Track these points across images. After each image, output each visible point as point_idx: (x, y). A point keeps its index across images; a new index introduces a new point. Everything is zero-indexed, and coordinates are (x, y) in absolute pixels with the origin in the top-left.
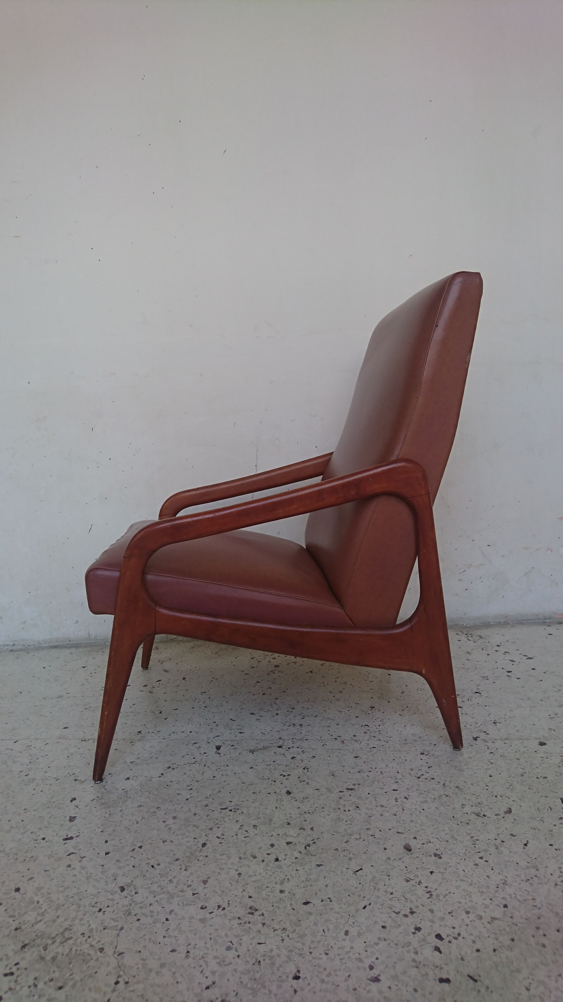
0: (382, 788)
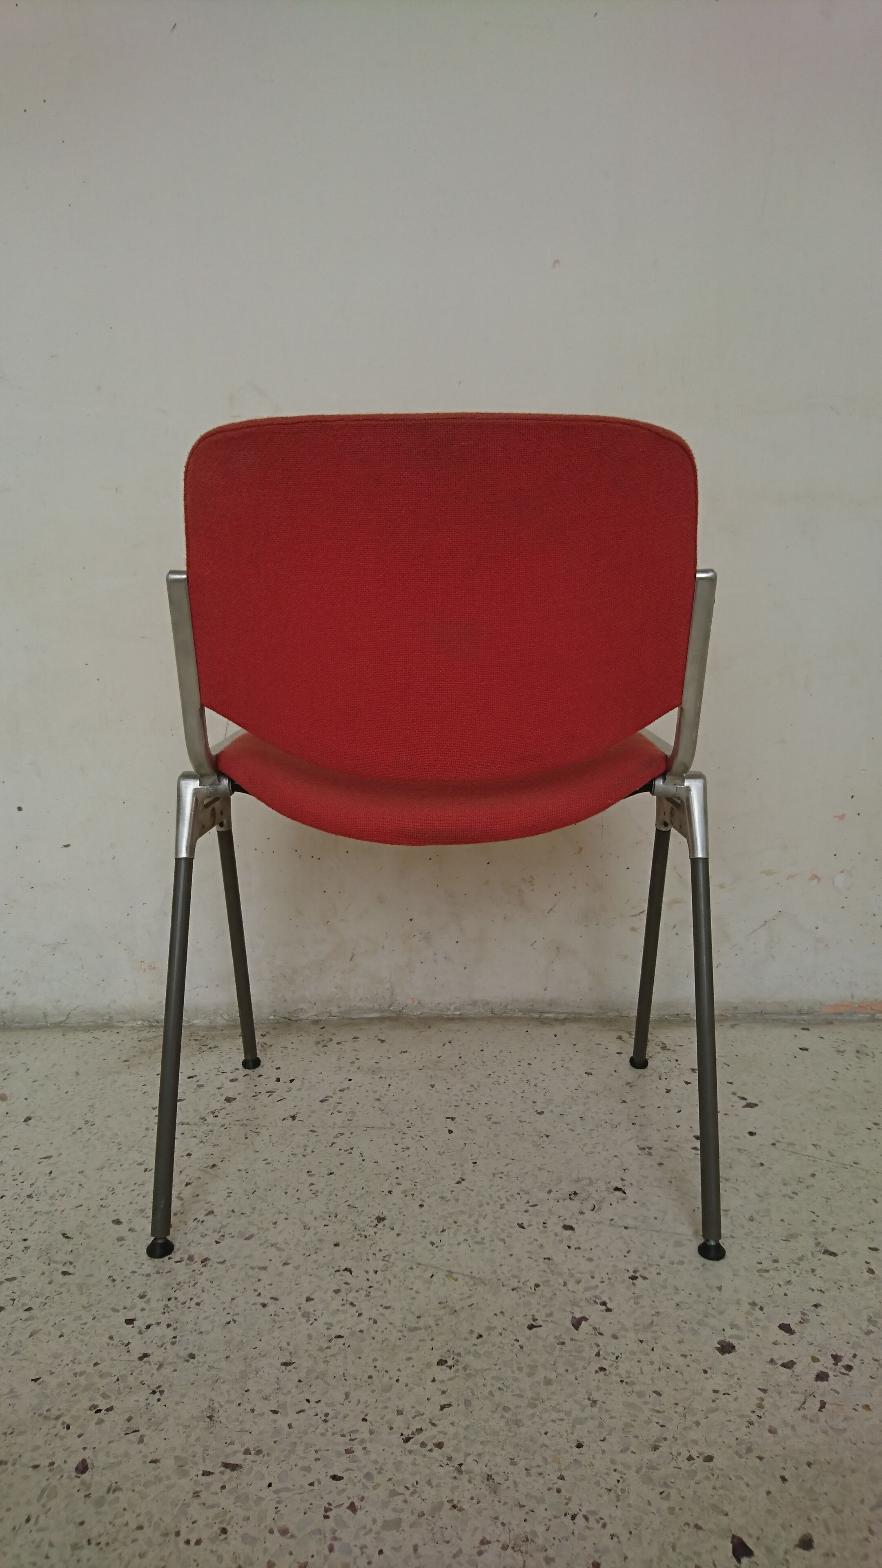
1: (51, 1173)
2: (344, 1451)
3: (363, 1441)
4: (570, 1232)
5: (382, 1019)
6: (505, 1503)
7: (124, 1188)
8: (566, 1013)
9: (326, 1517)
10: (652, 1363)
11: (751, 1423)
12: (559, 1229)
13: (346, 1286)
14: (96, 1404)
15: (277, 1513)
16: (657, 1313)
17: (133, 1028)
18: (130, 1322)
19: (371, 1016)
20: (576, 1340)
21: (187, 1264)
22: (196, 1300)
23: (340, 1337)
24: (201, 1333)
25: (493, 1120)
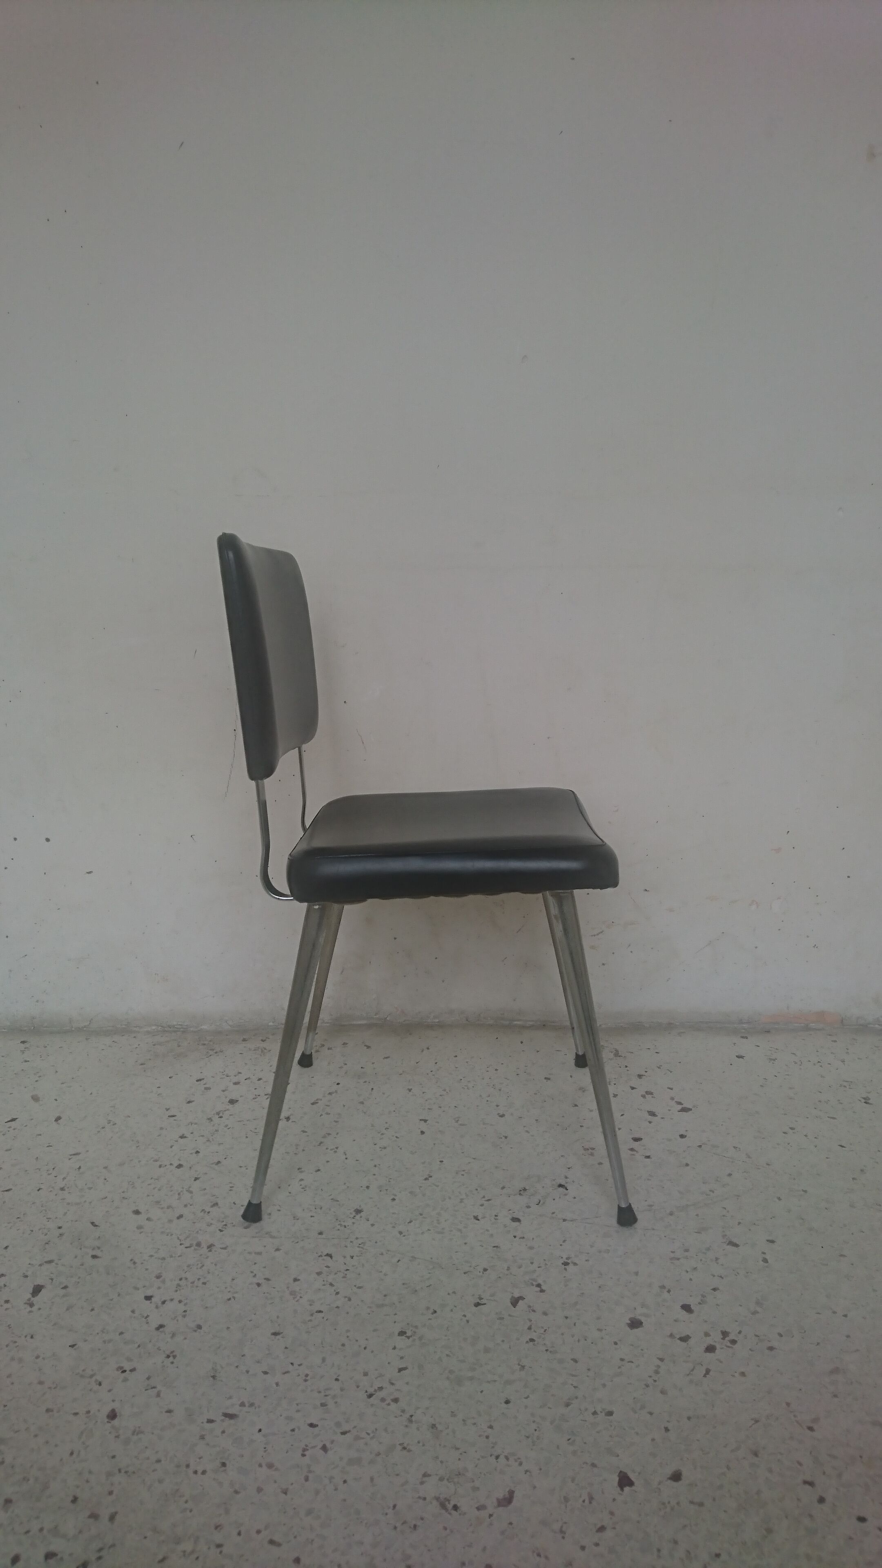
0: (289, 1418)
1: (80, 1168)
2: (319, 1405)
3: (334, 1397)
4: (518, 1223)
5: (369, 1026)
6: (445, 1446)
7: (143, 1182)
8: (533, 1021)
9: (303, 1455)
10: (573, 1336)
11: (647, 1386)
12: (508, 1221)
13: (327, 1269)
14: (122, 1365)
15: (265, 1451)
16: (583, 1293)
17: (148, 1032)
18: (148, 1298)
19: (360, 1022)
20: (514, 1316)
21: (195, 1249)
22: (202, 1281)
23: (320, 1312)
24: (207, 1307)
25: (460, 1122)
